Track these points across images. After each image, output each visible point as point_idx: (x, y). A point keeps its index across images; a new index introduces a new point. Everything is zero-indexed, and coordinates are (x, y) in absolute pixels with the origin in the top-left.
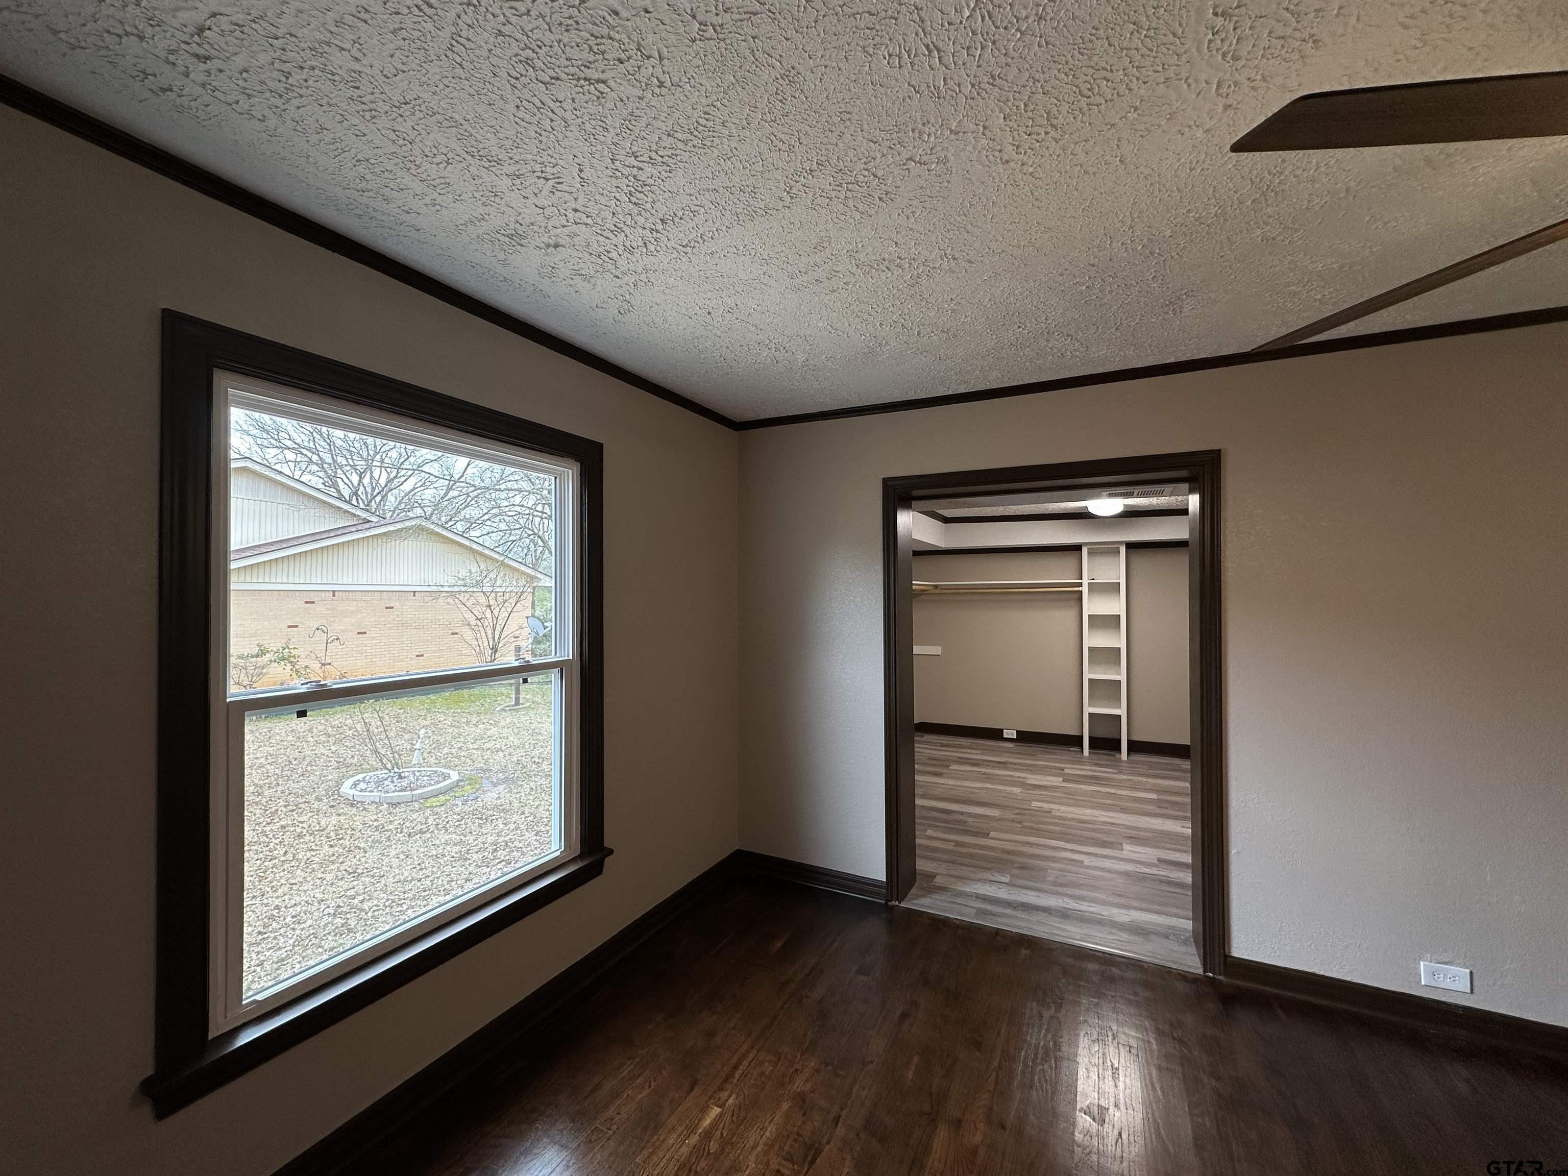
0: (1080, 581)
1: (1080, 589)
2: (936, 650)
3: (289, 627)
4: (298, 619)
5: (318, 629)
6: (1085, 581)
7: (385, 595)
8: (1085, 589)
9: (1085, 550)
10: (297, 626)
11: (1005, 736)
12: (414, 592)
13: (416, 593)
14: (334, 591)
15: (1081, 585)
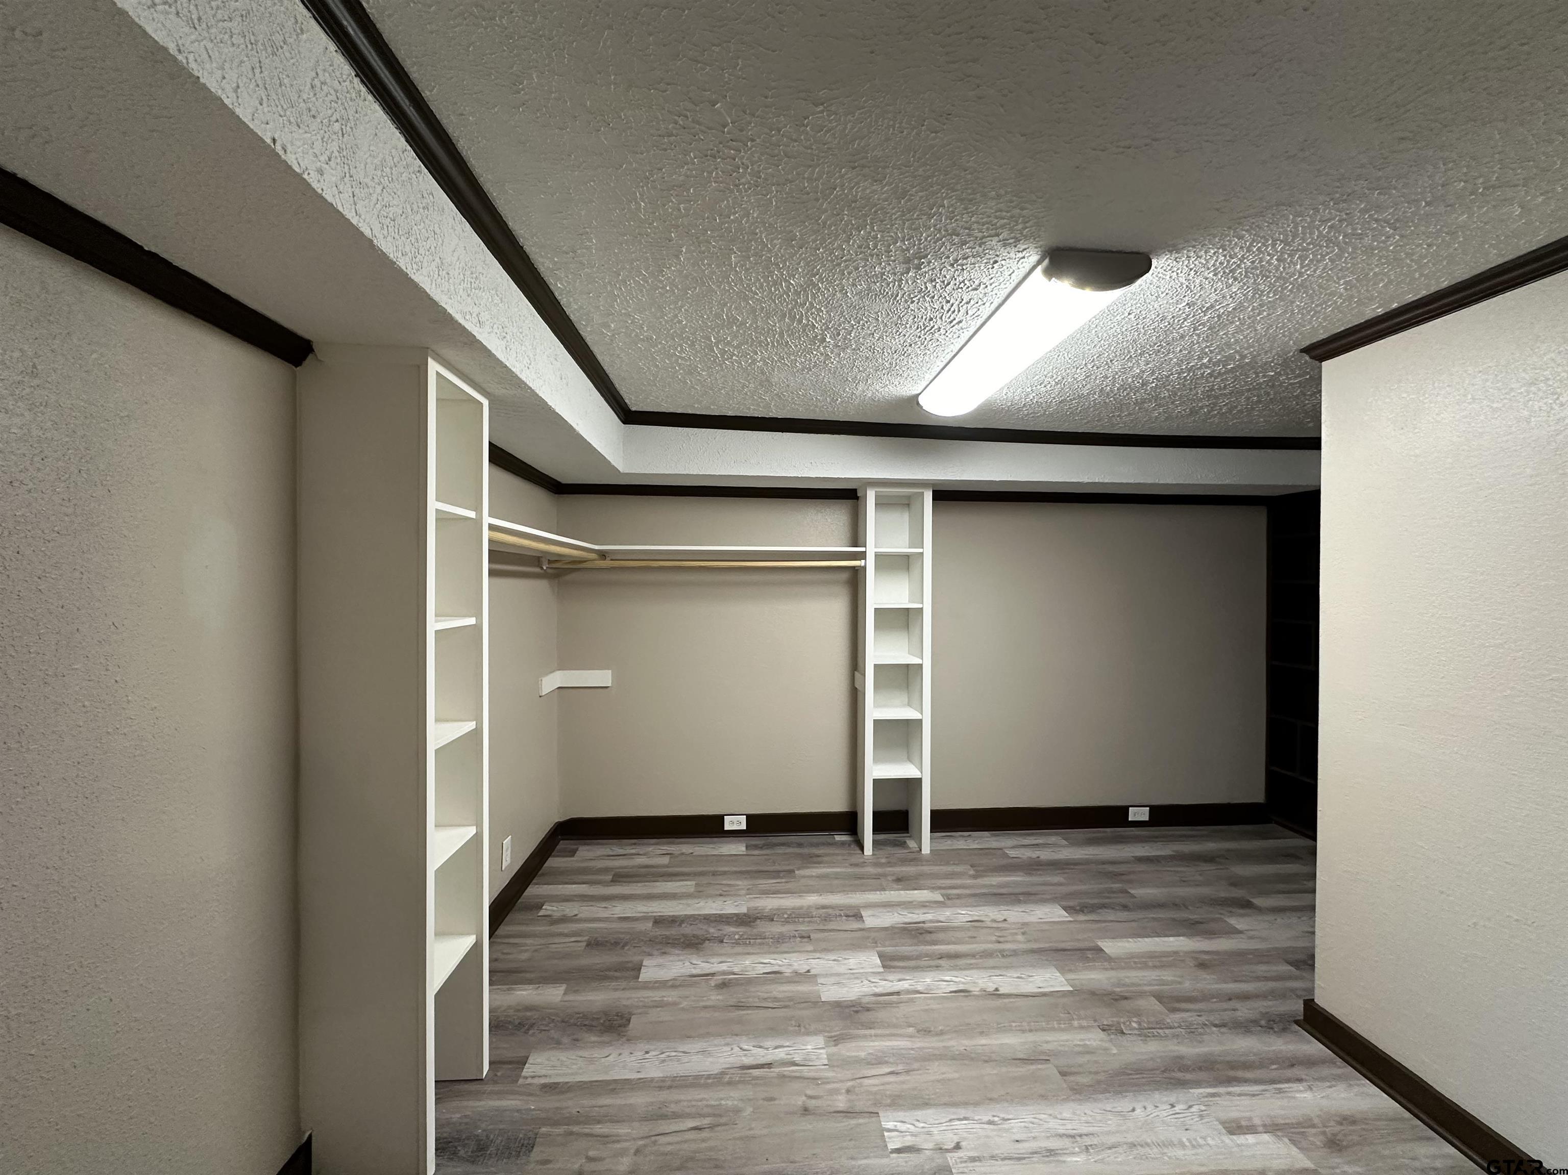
0: (863, 549)
1: (862, 563)
2: (601, 677)
6: (871, 550)
8: (870, 563)
9: (871, 497)
11: (727, 827)
15: (862, 556)
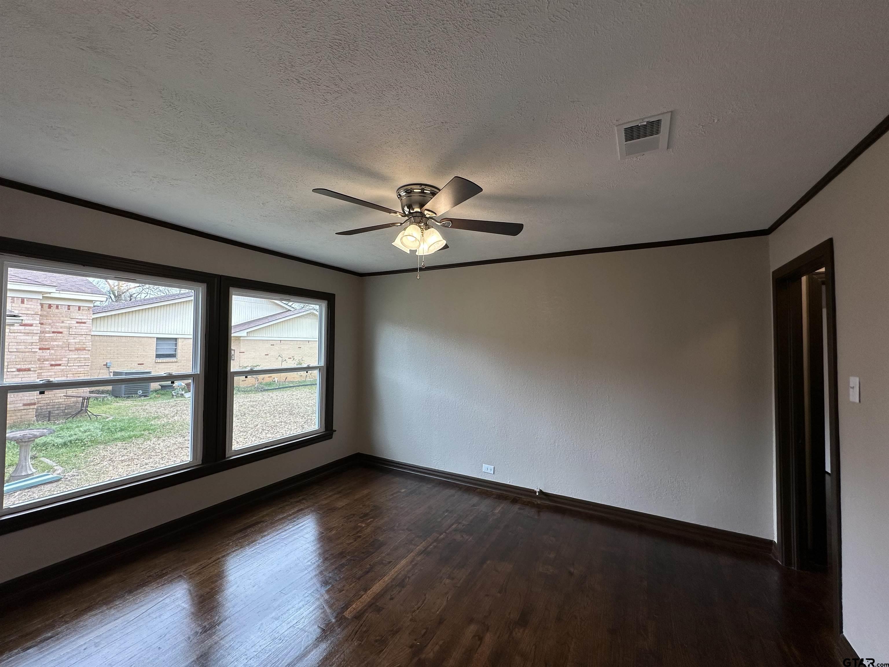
3: (266, 355)
4: (268, 352)
5: (279, 356)
7: (299, 342)
10: (268, 355)
12: (309, 341)
13: (310, 342)
14: (281, 341)
